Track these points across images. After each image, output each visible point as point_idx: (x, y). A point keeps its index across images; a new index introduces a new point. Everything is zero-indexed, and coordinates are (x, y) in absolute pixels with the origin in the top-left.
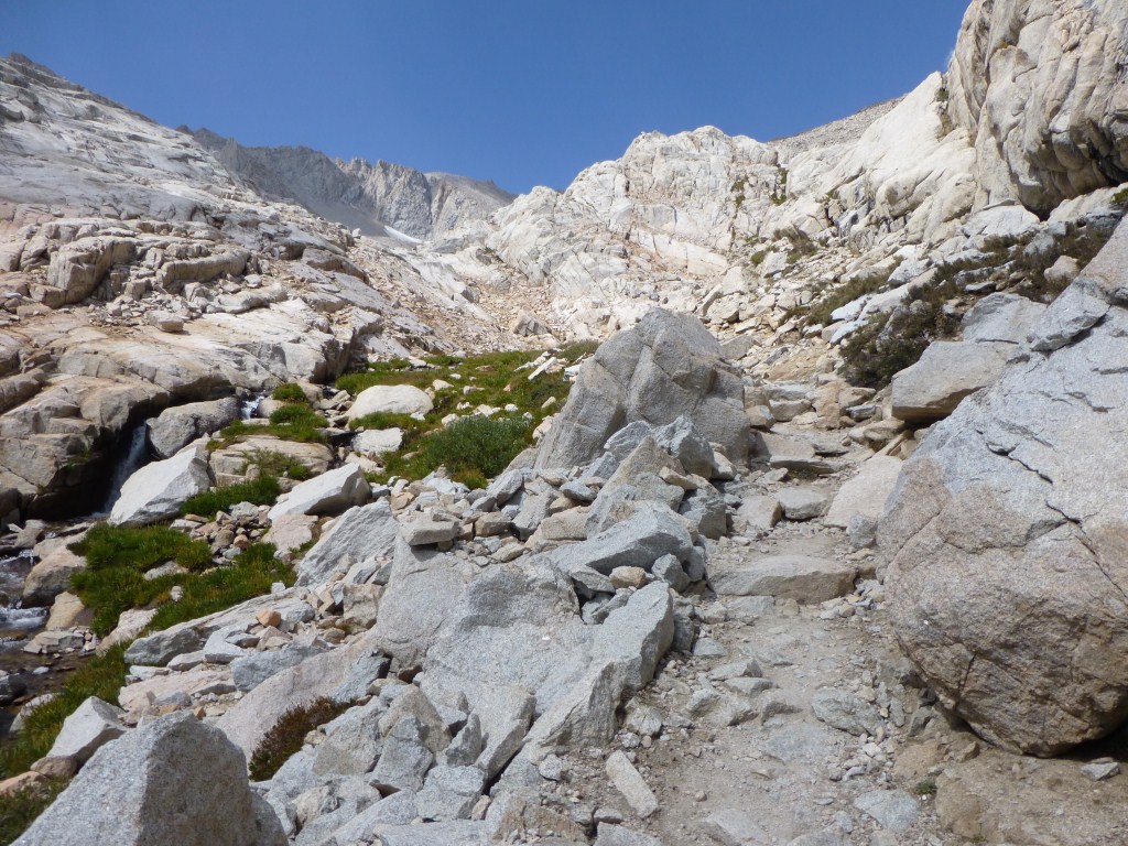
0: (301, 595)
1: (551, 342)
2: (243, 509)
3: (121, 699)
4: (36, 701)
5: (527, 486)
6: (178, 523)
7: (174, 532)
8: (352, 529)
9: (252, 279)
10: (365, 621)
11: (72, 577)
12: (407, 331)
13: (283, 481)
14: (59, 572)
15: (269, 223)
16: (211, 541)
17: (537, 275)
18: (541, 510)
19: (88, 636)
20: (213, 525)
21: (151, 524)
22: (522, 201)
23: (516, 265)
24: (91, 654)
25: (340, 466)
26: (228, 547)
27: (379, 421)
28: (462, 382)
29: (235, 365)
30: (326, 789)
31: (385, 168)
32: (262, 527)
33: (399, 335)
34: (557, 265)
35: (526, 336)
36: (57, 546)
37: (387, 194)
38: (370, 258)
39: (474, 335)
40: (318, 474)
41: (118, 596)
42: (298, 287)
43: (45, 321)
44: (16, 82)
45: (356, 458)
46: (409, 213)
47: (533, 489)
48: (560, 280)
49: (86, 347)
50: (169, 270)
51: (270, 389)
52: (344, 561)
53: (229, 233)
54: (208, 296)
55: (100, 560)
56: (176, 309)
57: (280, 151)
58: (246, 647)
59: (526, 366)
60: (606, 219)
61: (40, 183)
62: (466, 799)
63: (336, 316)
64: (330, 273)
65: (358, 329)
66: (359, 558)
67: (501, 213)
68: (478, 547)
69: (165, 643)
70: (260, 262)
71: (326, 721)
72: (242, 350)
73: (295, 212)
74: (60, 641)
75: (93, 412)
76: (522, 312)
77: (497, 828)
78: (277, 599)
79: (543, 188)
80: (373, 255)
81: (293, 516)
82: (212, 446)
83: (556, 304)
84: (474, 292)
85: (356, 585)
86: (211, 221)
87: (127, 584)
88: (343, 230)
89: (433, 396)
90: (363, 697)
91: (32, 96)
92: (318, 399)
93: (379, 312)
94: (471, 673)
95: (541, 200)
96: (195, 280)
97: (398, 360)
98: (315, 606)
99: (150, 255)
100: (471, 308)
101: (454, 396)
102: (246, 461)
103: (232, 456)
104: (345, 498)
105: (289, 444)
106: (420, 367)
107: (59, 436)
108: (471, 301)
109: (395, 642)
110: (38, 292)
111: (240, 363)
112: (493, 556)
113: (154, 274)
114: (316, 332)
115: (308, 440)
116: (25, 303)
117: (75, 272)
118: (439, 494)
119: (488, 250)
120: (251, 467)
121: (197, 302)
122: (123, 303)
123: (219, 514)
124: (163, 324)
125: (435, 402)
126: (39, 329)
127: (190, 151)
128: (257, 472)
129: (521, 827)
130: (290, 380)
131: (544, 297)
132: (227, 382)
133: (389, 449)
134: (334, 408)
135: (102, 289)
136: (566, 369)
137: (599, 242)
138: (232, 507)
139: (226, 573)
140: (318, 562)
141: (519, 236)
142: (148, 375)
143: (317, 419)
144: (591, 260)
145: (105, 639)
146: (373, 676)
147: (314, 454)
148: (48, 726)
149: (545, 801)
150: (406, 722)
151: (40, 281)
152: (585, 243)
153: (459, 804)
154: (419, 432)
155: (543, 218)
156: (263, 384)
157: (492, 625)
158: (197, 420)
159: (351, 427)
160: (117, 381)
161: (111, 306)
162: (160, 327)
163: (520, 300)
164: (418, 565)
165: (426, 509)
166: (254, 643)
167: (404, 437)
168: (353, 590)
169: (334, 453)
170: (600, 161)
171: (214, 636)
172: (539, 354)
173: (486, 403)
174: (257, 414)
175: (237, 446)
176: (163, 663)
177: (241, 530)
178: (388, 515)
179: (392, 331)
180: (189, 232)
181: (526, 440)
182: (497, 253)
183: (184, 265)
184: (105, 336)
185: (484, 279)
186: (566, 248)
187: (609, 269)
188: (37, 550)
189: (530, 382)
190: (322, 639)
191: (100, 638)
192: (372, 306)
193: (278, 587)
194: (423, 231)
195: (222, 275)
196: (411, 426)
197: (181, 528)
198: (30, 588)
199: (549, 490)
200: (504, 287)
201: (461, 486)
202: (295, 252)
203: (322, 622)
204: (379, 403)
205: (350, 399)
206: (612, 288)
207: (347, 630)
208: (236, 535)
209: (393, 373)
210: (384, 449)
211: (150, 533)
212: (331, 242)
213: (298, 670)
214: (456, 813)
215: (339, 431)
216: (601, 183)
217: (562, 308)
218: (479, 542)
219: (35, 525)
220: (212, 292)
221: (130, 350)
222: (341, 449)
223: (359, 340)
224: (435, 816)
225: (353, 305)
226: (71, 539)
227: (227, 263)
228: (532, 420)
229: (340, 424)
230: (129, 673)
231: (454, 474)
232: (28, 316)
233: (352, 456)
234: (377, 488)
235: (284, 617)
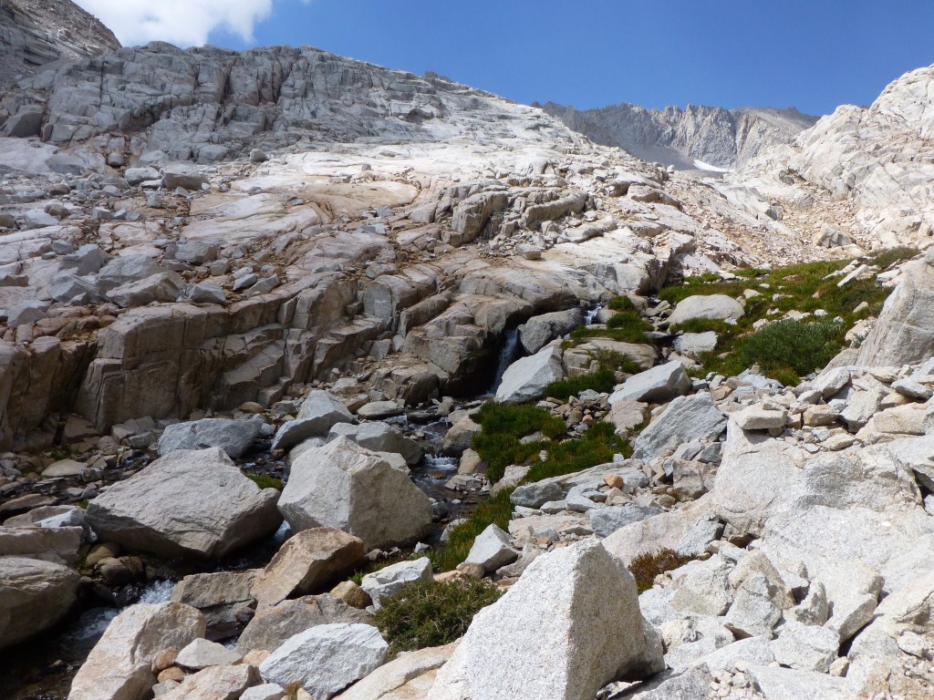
0: (638, 465)
1: (856, 251)
2: (589, 395)
3: (510, 529)
4: (456, 522)
5: (854, 382)
6: (542, 403)
7: (540, 410)
8: (679, 414)
9: (590, 214)
10: (692, 492)
11: (474, 438)
12: (717, 249)
13: (618, 374)
14: (465, 434)
15: (601, 168)
16: (566, 418)
17: (841, 189)
18: (873, 405)
19: (484, 481)
20: (567, 407)
21: (523, 403)
22: (825, 122)
23: (819, 182)
24: (486, 495)
25: (664, 363)
26: (578, 424)
27: (696, 326)
28: (771, 291)
29: (579, 283)
30: (686, 623)
31: (694, 110)
32: (603, 409)
33: (710, 252)
34: (862, 178)
35: (830, 247)
36: (463, 415)
37: (695, 133)
38: (683, 189)
39: (779, 249)
40: (646, 369)
41: (504, 454)
42: (625, 218)
43: (450, 256)
44: (429, 92)
45: (677, 356)
46: (715, 146)
47: (862, 385)
48: (865, 192)
49: (477, 273)
50: (530, 212)
51: (605, 301)
52: (673, 441)
53: (571, 180)
54: (557, 230)
55: (490, 427)
56: (536, 242)
57: (607, 110)
58: (597, 502)
59: (835, 274)
60: (917, 127)
61: (445, 160)
62: (822, 655)
63: (656, 239)
64: (650, 205)
65: (674, 249)
66: (685, 439)
67: (802, 136)
68: (806, 435)
69: (538, 492)
70: (595, 200)
71: (673, 569)
72: (584, 271)
73: (620, 158)
74: (467, 482)
75: (483, 319)
76: (826, 226)
77: (862, 687)
78: (619, 467)
79: (847, 107)
80: (685, 187)
81: (628, 401)
82: (564, 346)
83: (861, 215)
84: (777, 210)
85: (684, 461)
86: (557, 172)
87: (510, 446)
88: (659, 168)
89: (744, 304)
90: (702, 554)
91: (439, 100)
92: (644, 308)
93: (692, 234)
94: (809, 547)
95: (845, 118)
96: (548, 219)
97: (710, 273)
98: (649, 475)
99: (517, 202)
100: (775, 225)
101: (764, 303)
102: (590, 357)
103: (579, 353)
104: (670, 389)
105: (622, 344)
106: (730, 279)
107: (462, 338)
108: (775, 219)
109: (731, 511)
110: (446, 236)
111: (582, 281)
112: (824, 444)
113: (520, 217)
114: (640, 254)
115: (638, 341)
116: (440, 245)
117: (469, 219)
118: (755, 388)
119: (791, 171)
120: (594, 362)
121: (550, 235)
122: (500, 240)
123: (571, 398)
124: (528, 253)
125: (746, 309)
126: (448, 263)
127: (541, 121)
128: (598, 366)
129: (887, 691)
130: (621, 293)
131: (848, 209)
132: (574, 296)
133: (706, 350)
134: (657, 315)
135: (485, 231)
136: (879, 276)
137: (909, 150)
138: (580, 393)
139: (578, 444)
140: (651, 440)
141: (822, 154)
142: (518, 293)
143: (644, 324)
144: (900, 170)
145: (496, 485)
146: (710, 538)
147: (642, 353)
148: (464, 541)
149: (908, 673)
150: (757, 579)
151: (447, 228)
152: (893, 154)
153: (817, 657)
154: (732, 335)
155: (847, 135)
156: (600, 297)
157: (828, 505)
158: (553, 325)
159: (672, 331)
160: (498, 298)
161: (492, 243)
162: (525, 256)
163: (823, 215)
164: (750, 447)
165: (743, 401)
166: (603, 499)
167: (719, 340)
168: (682, 465)
169: (659, 352)
170: (910, 70)
171: (573, 490)
172: (847, 262)
173: (795, 309)
174: (596, 320)
175: (583, 346)
176: (537, 506)
177: (587, 411)
178: (710, 404)
179: (704, 249)
180: (543, 182)
181: (838, 342)
182: (800, 173)
183: (541, 208)
184: (488, 265)
185: (787, 198)
186: (872, 161)
187: (919, 177)
188: (450, 418)
189: (839, 289)
190: (657, 502)
191: (492, 484)
192: (686, 229)
193: (618, 457)
194: (729, 160)
195: (567, 213)
196: (725, 330)
197: (544, 407)
198: (447, 444)
199: (880, 387)
200: (807, 205)
201: (775, 382)
202: (622, 190)
203: (655, 488)
204: (695, 311)
205: (670, 308)
206: (924, 194)
207: (677, 497)
208: (584, 415)
209: (707, 285)
210: (701, 349)
211: (523, 409)
212: (650, 179)
213: (646, 523)
214: (813, 666)
215: (663, 334)
216: (911, 92)
217: (867, 219)
218: (808, 431)
219: (448, 400)
220: (561, 227)
221: (507, 274)
222: (665, 349)
223: (676, 259)
224: (792, 664)
225: (670, 229)
226: (471, 411)
227: (571, 203)
228: (844, 324)
229: (663, 328)
230: (514, 511)
231: (767, 371)
232: (441, 253)
233: (673, 355)
234: (697, 382)
235: (625, 482)
